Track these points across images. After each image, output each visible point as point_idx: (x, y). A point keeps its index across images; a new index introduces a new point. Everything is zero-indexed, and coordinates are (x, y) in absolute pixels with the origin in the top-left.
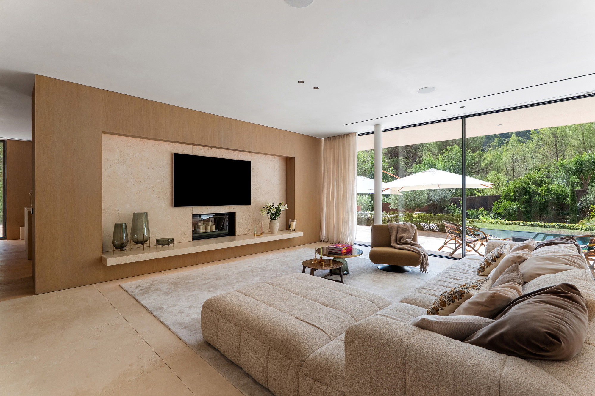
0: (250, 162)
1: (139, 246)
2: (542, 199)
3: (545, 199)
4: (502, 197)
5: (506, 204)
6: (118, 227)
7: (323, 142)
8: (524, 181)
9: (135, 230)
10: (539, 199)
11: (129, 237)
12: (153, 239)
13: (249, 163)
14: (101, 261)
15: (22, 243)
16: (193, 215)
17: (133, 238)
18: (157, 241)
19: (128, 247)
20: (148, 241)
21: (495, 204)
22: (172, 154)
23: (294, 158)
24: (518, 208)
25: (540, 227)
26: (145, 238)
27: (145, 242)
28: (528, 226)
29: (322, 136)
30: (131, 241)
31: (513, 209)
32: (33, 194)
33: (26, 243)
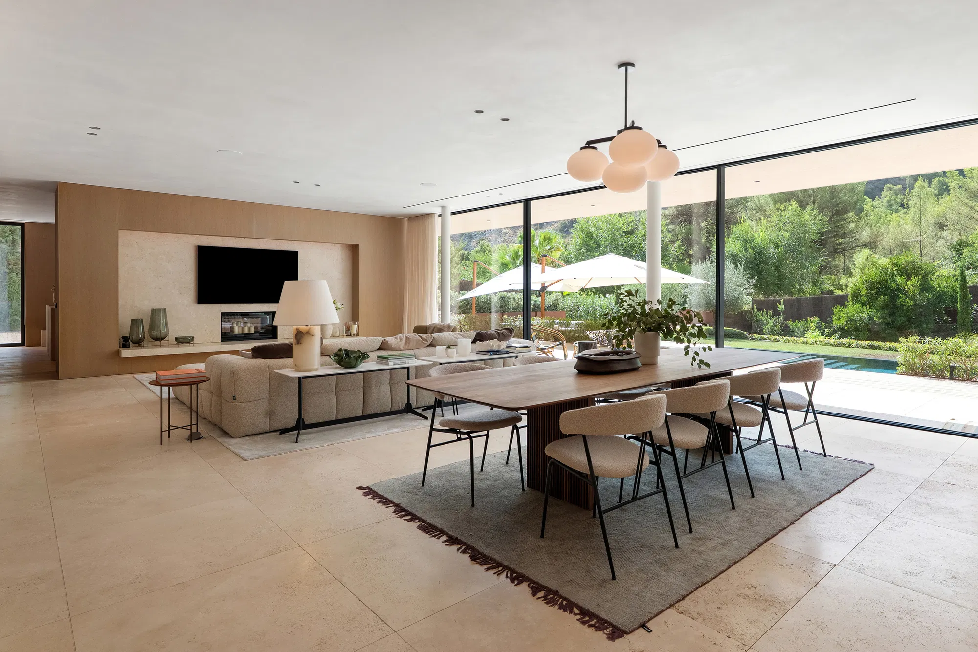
0: (297, 252)
1: (158, 343)
2: (911, 302)
3: (915, 301)
4: (850, 299)
5: (852, 309)
6: (134, 322)
7: (406, 224)
8: (885, 268)
9: (153, 325)
10: (905, 302)
11: (146, 333)
12: (172, 336)
13: (295, 254)
14: (118, 353)
15: (44, 349)
16: (221, 313)
17: (152, 334)
18: (176, 339)
19: (145, 343)
20: (167, 338)
21: (836, 310)
22: (195, 246)
23: (358, 246)
24: (871, 318)
25: (882, 350)
26: (162, 336)
27: (163, 338)
28: (864, 348)
29: (405, 216)
30: (149, 337)
31: (861, 319)
32: (56, 290)
33: (48, 350)
